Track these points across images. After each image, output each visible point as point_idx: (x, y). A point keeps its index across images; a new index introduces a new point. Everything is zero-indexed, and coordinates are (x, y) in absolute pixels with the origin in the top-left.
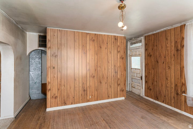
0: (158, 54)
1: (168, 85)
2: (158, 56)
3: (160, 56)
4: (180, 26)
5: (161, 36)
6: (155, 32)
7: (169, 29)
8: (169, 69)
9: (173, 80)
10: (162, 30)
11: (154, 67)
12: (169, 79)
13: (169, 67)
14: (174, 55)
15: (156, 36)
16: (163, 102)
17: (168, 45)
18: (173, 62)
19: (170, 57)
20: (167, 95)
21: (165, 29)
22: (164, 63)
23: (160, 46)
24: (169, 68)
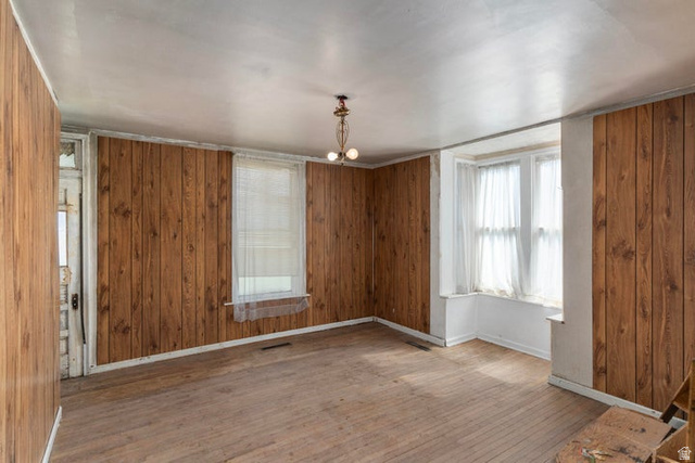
0: (156, 208)
1: (188, 296)
2: (157, 215)
3: (164, 215)
4: (217, 149)
5: (167, 156)
6: (143, 139)
7: (190, 146)
8: (191, 251)
9: (201, 278)
10: (172, 141)
11: (140, 252)
12: (191, 278)
13: (191, 246)
14: (204, 217)
15: (151, 153)
16: (174, 348)
17: (188, 189)
18: (201, 235)
19: (193, 223)
20: (185, 323)
21: (180, 141)
22: (175, 236)
23: (164, 188)
24: (192, 249)
